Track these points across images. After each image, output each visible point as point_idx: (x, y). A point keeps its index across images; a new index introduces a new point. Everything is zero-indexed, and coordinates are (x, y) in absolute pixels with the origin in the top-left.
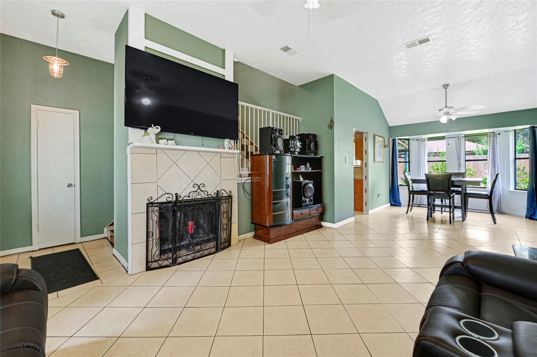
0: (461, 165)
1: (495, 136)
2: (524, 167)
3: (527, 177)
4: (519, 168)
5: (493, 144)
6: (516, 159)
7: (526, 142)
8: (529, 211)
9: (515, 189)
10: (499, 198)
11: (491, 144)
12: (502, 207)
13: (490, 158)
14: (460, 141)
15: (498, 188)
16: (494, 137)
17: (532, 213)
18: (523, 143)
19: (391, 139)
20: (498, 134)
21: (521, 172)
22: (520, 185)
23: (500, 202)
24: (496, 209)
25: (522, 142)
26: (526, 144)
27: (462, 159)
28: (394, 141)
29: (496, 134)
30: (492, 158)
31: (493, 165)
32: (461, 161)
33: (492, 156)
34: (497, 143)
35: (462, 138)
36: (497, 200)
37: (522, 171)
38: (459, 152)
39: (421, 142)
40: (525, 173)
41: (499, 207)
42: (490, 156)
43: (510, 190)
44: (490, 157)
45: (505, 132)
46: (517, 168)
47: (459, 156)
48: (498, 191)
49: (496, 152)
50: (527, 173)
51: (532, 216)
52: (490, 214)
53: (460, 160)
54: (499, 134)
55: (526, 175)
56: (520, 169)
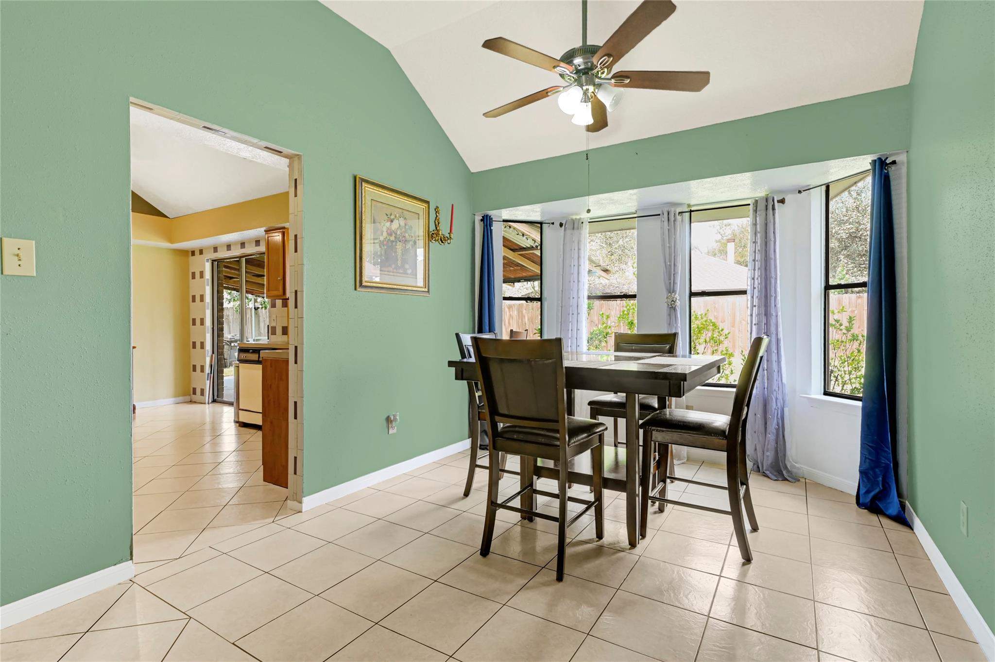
0: (675, 309)
1: (770, 207)
2: (850, 318)
3: (859, 351)
4: (837, 321)
5: (764, 239)
6: (828, 287)
7: (852, 271)
8: (868, 479)
9: (826, 393)
10: (778, 425)
11: (759, 235)
12: (788, 453)
13: (756, 285)
14: (674, 224)
15: (777, 389)
16: (768, 211)
17: (877, 490)
18: (847, 273)
19: (478, 218)
20: (779, 201)
21: (844, 334)
22: (841, 376)
23: (784, 436)
24: (772, 463)
25: (845, 272)
26: (853, 276)
27: (678, 288)
28: (487, 221)
29: (773, 201)
30: (760, 284)
31: (763, 309)
32: (677, 295)
33: (761, 276)
34: (774, 233)
35: (679, 218)
36: (775, 431)
37: (845, 332)
38: (670, 265)
39: (569, 232)
40: (855, 338)
41: (780, 455)
42: (756, 276)
43: (813, 396)
44: (756, 282)
45: (800, 192)
46: (831, 321)
47: (670, 279)
48: (777, 399)
49: (772, 262)
50: (860, 338)
51: (880, 500)
52: (730, 517)
53: (674, 291)
54: (782, 201)
55: (856, 344)
56: (841, 325)
